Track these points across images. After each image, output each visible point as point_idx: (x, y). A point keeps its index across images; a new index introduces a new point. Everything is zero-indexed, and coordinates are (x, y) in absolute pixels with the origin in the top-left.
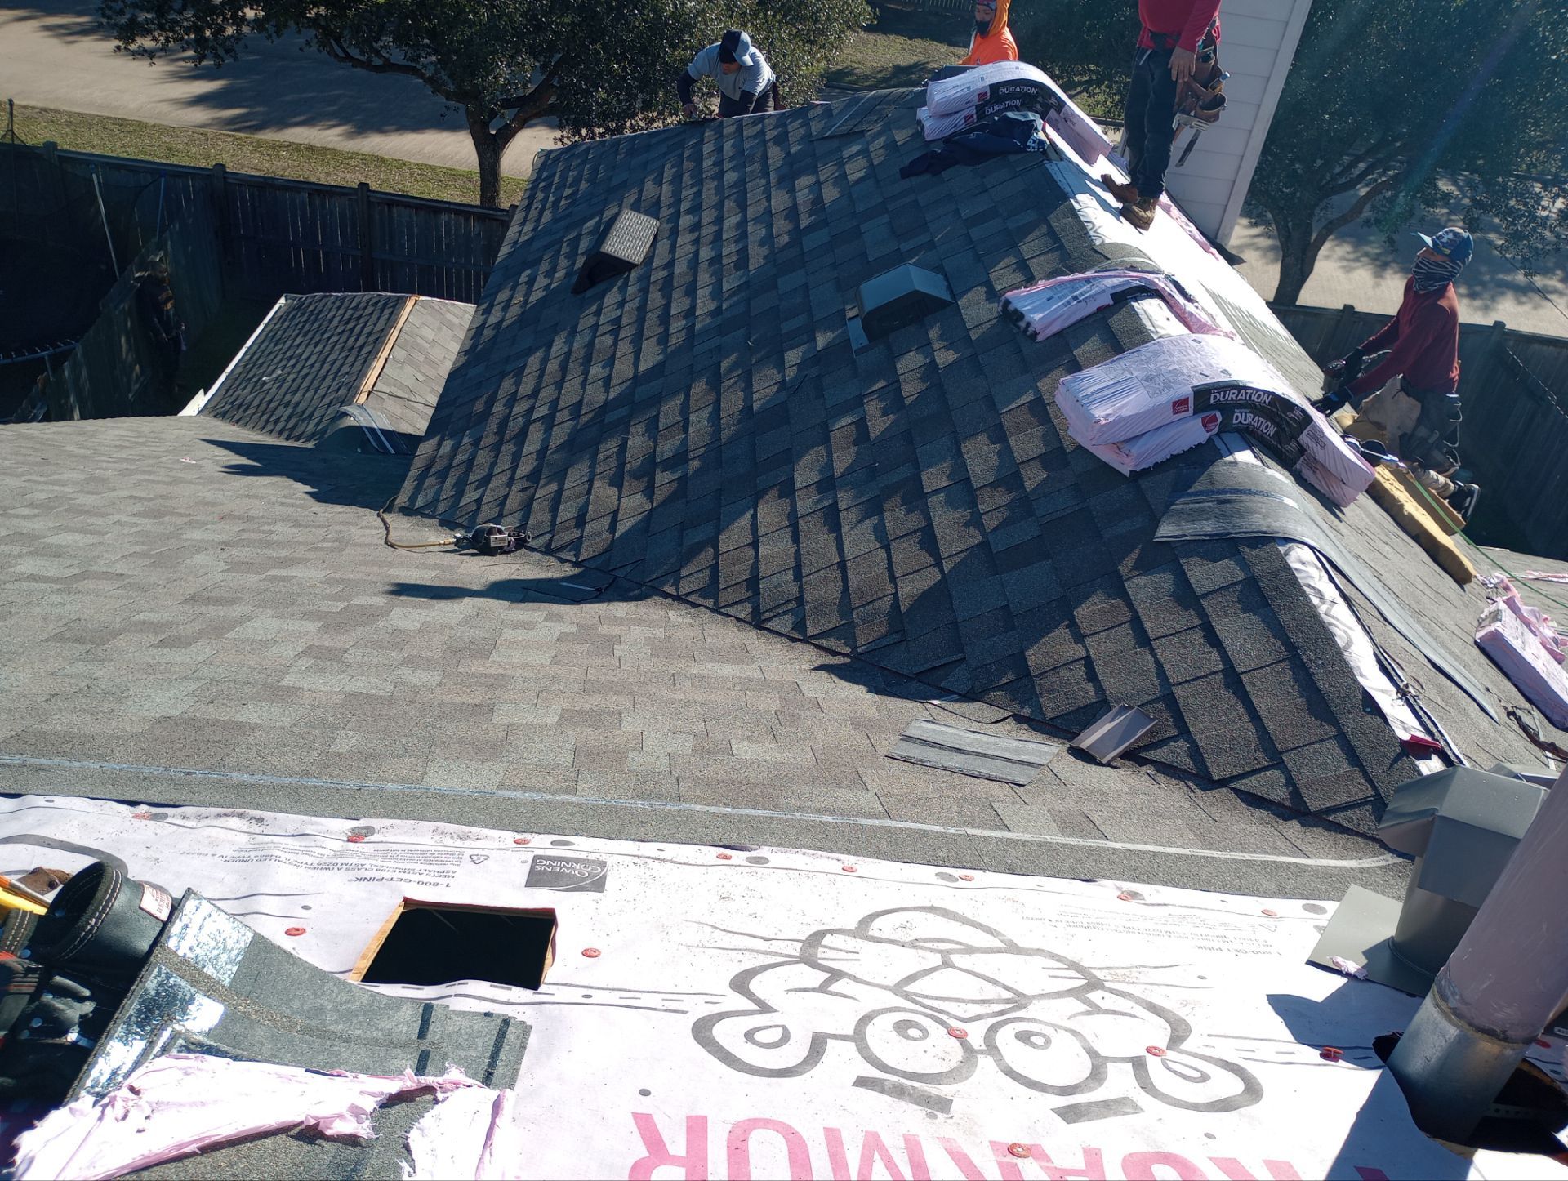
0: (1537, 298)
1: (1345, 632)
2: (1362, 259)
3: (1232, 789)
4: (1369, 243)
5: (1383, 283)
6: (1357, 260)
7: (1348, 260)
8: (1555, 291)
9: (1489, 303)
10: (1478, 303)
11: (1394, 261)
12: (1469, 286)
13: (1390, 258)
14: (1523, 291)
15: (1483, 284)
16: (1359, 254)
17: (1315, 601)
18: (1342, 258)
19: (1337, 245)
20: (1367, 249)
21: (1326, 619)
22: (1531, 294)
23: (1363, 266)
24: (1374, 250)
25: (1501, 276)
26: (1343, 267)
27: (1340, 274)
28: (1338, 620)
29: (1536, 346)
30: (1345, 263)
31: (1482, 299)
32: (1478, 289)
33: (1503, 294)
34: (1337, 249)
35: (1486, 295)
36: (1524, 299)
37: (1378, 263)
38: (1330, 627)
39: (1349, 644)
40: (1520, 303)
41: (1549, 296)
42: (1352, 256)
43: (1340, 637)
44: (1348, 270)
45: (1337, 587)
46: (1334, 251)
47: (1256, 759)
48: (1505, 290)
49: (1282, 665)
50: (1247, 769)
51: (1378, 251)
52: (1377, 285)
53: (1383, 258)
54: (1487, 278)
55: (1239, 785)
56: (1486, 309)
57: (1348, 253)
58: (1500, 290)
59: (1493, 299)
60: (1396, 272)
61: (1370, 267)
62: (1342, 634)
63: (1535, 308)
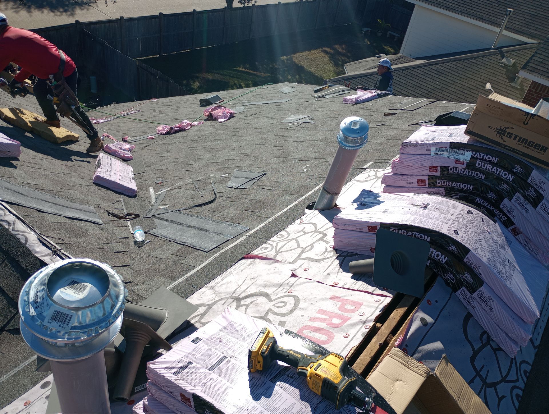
0: (86, 6)
1: (23, 235)
2: (20, 6)
3: (7, 331)
5: (32, 14)
6: (18, 7)
7: (15, 8)
9: (72, 12)
10: (69, 13)
11: (32, 5)
12: (63, 8)
13: (30, 4)
15: (67, 6)
16: (18, 5)
17: (6, 226)
18: (12, 8)
19: (8, 3)
21: (14, 233)
22: (84, 5)
23: (22, 9)
26: (14, 12)
27: (14, 14)
28: (18, 231)
29: (93, 26)
30: (15, 10)
31: (69, 11)
32: (66, 8)
33: (75, 7)
34: (8, 5)
35: (70, 10)
36: (83, 8)
37: (27, 7)
38: (17, 236)
39: (27, 240)
40: (82, 10)
41: (91, 4)
42: (15, 6)
43: (22, 239)
44: (17, 12)
45: (14, 215)
46: (8, 6)
47: (10, 312)
49: (5, 262)
50: (9, 318)
52: (31, 16)
54: (67, 3)
55: (9, 327)
56: (73, 15)
57: (14, 5)
58: (74, 6)
59: (73, 10)
60: (35, 9)
61: (24, 9)
62: (22, 236)
63: (88, 10)
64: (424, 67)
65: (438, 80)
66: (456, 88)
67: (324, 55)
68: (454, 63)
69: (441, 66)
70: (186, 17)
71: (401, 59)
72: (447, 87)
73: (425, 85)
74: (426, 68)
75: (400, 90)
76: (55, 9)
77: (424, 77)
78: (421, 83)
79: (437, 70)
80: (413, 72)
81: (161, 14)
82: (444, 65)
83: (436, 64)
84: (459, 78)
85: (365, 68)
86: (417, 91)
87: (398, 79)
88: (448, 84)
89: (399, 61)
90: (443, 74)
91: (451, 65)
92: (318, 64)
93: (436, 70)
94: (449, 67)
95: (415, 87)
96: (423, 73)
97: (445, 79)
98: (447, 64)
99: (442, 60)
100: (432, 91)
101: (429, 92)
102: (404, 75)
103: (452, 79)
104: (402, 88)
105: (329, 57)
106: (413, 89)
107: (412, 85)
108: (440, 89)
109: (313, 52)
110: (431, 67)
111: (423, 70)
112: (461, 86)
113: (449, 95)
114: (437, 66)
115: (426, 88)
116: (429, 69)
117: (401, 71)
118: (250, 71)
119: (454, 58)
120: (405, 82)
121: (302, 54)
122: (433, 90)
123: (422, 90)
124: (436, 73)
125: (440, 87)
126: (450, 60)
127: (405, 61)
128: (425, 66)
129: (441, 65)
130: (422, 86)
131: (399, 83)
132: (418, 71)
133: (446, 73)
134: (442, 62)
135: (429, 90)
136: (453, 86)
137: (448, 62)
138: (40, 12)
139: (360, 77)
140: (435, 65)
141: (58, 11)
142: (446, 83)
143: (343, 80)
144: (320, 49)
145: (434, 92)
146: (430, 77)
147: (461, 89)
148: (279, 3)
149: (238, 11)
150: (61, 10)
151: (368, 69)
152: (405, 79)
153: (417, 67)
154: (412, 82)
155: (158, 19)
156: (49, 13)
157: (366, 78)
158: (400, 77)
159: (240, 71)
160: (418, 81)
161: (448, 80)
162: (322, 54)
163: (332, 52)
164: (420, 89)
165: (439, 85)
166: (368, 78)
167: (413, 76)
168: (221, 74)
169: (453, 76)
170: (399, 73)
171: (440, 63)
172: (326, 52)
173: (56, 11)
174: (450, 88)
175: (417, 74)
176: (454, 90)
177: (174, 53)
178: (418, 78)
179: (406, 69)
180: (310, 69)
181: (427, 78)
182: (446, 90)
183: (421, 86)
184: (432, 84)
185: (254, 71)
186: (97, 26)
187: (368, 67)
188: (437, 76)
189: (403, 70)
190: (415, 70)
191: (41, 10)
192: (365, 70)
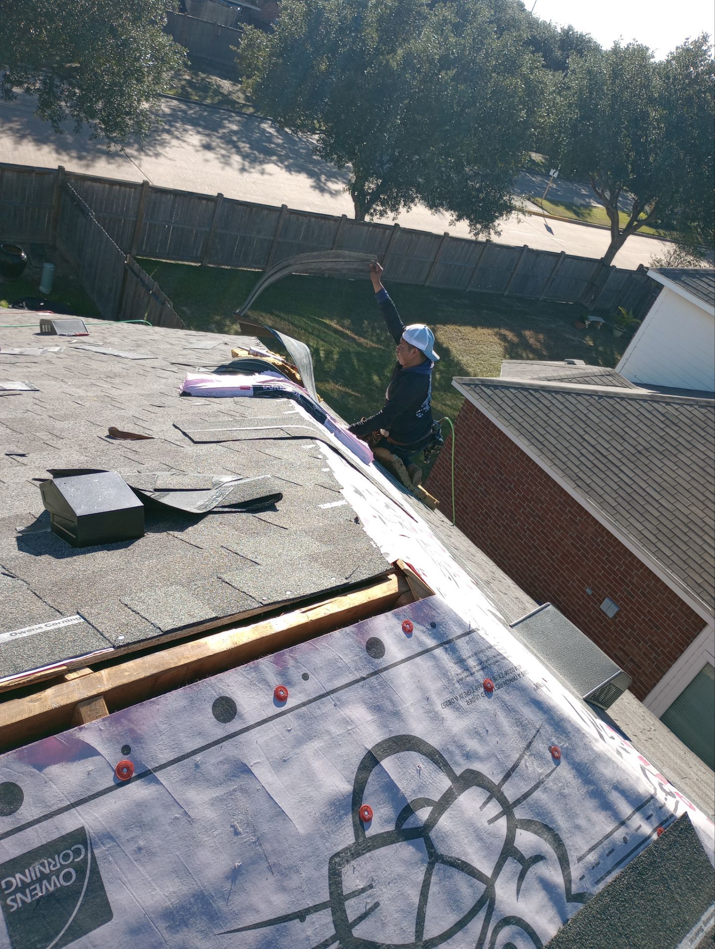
0: (120, 160)
4: (11, 121)
5: (20, 148)
8: (133, 156)
10: (83, 162)
11: (29, 134)
13: (27, 133)
14: (111, 156)
15: (88, 151)
16: (5, 129)
20: (12, 125)
22: (117, 158)
23: (8, 136)
24: (16, 126)
25: (99, 146)
31: (86, 160)
32: (84, 154)
33: (99, 157)
35: (89, 158)
36: (112, 161)
37: (18, 135)
40: (109, 163)
41: (128, 159)
48: (100, 155)
51: (18, 127)
52: (15, 147)
53: (22, 132)
54: (91, 147)
56: (88, 166)
59: (93, 160)
60: (30, 142)
64: (641, 403)
65: (662, 434)
66: (694, 458)
67: (499, 341)
68: (704, 410)
69: (677, 409)
70: (265, 212)
71: (609, 378)
72: (675, 452)
73: (635, 436)
74: (645, 405)
75: (582, 433)
76: (65, 150)
77: (636, 421)
78: (627, 429)
79: (666, 415)
80: (617, 406)
81: (220, 195)
82: (682, 409)
83: (668, 404)
84: (703, 441)
85: (536, 376)
86: (614, 443)
87: (586, 412)
88: (680, 448)
89: (603, 379)
90: (675, 425)
91: (696, 413)
92: (482, 353)
93: (663, 415)
94: (690, 416)
95: (613, 434)
96: (637, 414)
97: (675, 436)
98: (688, 408)
99: (681, 399)
100: (644, 452)
101: (638, 451)
102: (599, 406)
103: (689, 438)
104: (588, 429)
105: (506, 348)
106: (608, 438)
107: (609, 431)
108: (661, 453)
109: (480, 330)
110: (655, 405)
111: (637, 407)
112: (703, 457)
113: (675, 468)
114: (668, 407)
115: (634, 443)
116: (650, 409)
117: (597, 398)
118: (348, 332)
119: (706, 401)
120: (597, 421)
121: (459, 328)
122: (647, 450)
123: (626, 445)
124: (662, 419)
125: (661, 449)
126: (697, 402)
127: (614, 382)
128: (645, 401)
129: (677, 406)
130: (626, 437)
131: (584, 419)
132: (629, 408)
133: (681, 424)
134: (679, 402)
135: (640, 448)
136: (689, 454)
137: (691, 405)
138: (36, 148)
139: (516, 388)
140: (664, 405)
141: (68, 154)
142: (675, 444)
143: (482, 385)
144: (496, 330)
145: (647, 454)
146: (649, 423)
147: (702, 464)
148: (445, 233)
149: (366, 228)
150: (74, 154)
151: (540, 379)
152: (599, 414)
153: (629, 399)
154: (610, 423)
155: (213, 203)
156: (50, 152)
157: (526, 393)
158: (591, 408)
159: (328, 327)
160: (623, 426)
161: (680, 439)
162: (496, 339)
163: (516, 340)
164: (621, 441)
165: (661, 445)
166: (530, 393)
167: (616, 413)
168: (293, 324)
169: (694, 434)
170: (592, 401)
171: (675, 403)
172: (504, 338)
173: (64, 153)
174: (679, 455)
175: (624, 412)
176: (689, 462)
177: (226, 267)
178: (624, 419)
179: (606, 397)
180: (461, 358)
181: (641, 425)
182: (672, 458)
183: (627, 435)
184: (648, 439)
185: (355, 334)
186: (97, 185)
187: (543, 375)
188: (663, 426)
189: (601, 397)
190: (624, 403)
191: (37, 145)
192: (533, 379)
